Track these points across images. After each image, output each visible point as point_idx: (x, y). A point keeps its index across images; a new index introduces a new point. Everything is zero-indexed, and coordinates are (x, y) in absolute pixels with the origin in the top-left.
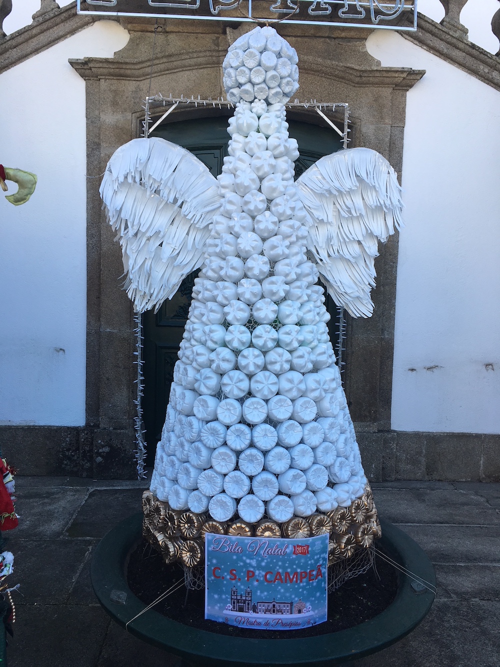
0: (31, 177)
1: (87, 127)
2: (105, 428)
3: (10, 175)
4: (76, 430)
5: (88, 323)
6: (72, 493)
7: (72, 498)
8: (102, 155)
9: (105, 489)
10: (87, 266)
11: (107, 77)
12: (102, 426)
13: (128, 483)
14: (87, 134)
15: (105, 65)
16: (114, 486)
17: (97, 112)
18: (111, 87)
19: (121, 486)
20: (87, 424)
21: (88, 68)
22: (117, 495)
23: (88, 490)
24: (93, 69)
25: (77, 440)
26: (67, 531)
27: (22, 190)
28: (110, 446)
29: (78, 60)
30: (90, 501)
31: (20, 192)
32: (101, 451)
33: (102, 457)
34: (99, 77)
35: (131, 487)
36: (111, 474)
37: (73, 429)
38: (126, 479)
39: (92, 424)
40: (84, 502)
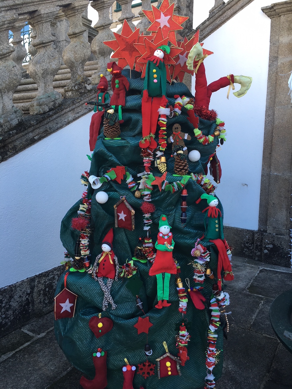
0: (249, 80)
1: (270, 48)
2: (271, 233)
3: (237, 80)
4: (252, 232)
5: (263, 169)
6: (249, 268)
7: (250, 271)
8: (279, 64)
9: (270, 269)
10: (264, 134)
11: (285, 13)
12: (268, 231)
13: (284, 268)
14: (270, 52)
15: (285, 6)
16: (275, 269)
17: (277, 37)
18: (288, 19)
19: (279, 269)
20: (259, 230)
21: (273, 10)
22: (277, 275)
23: (259, 268)
24: (276, 10)
25: (253, 238)
26: (248, 289)
27: (243, 88)
28: (274, 245)
29: (267, 7)
30: (260, 274)
31: (242, 90)
32: (267, 246)
33: (268, 250)
34: (280, 15)
35: (286, 272)
36: (273, 261)
37: (251, 231)
38: (283, 266)
39: (262, 230)
40: (257, 274)
